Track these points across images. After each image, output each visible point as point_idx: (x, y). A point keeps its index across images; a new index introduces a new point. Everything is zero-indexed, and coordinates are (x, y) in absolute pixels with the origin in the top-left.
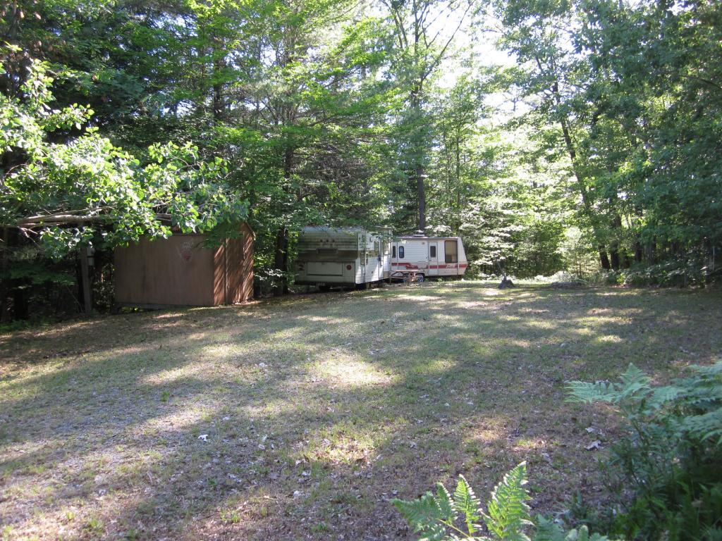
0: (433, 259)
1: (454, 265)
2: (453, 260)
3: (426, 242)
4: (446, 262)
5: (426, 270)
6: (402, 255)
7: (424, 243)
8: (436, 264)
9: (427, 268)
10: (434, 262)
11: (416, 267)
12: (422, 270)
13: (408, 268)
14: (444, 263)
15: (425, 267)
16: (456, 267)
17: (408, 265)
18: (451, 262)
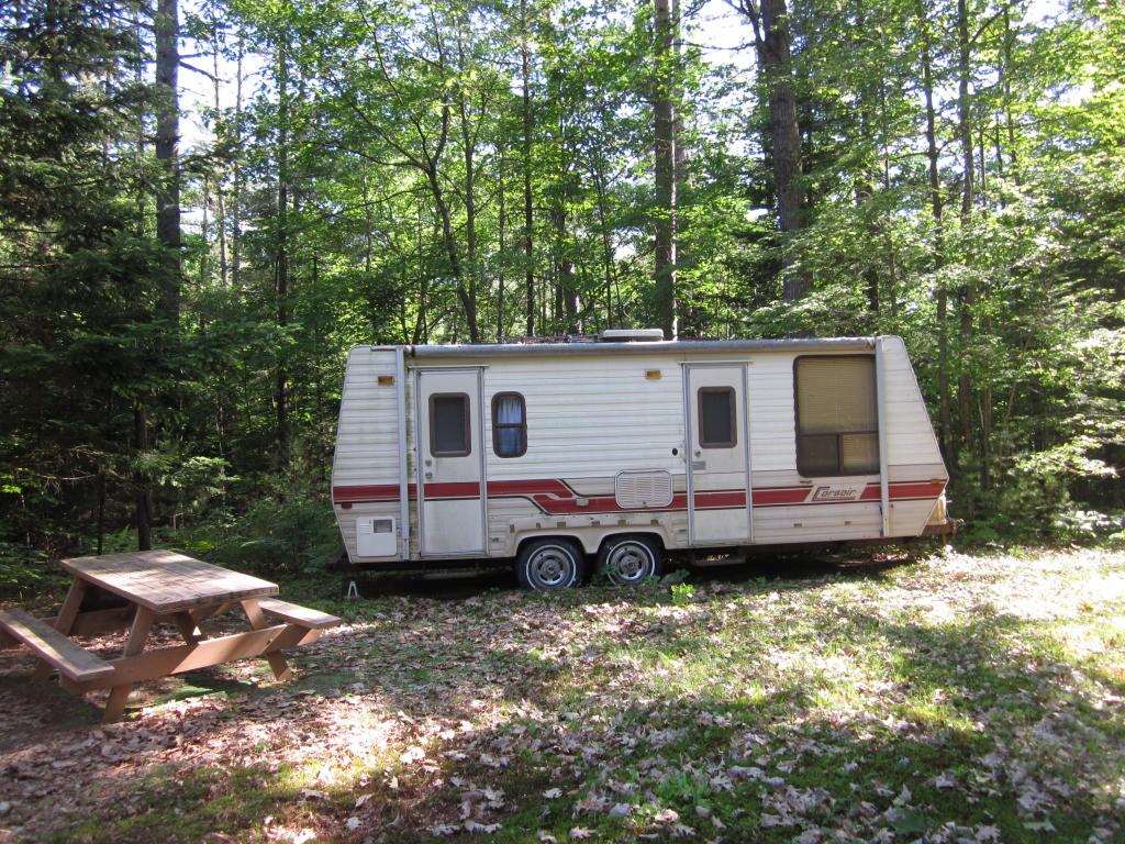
0: (715, 456)
1: (858, 484)
2: (851, 460)
3: (671, 370)
4: (805, 468)
5: (664, 518)
6: (512, 440)
7: (652, 375)
8: (735, 482)
9: (679, 502)
10: (722, 469)
11: (605, 504)
12: (646, 518)
13: (549, 507)
14: (794, 480)
15: (667, 499)
16: (873, 493)
17: (551, 494)
18: (838, 470)
